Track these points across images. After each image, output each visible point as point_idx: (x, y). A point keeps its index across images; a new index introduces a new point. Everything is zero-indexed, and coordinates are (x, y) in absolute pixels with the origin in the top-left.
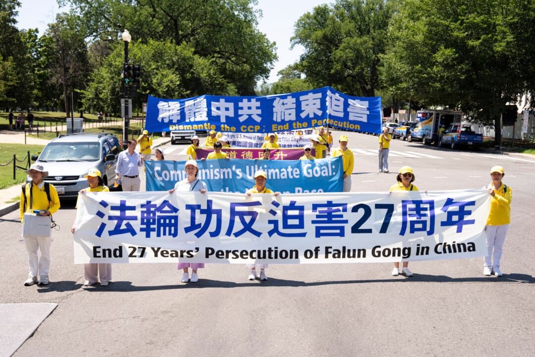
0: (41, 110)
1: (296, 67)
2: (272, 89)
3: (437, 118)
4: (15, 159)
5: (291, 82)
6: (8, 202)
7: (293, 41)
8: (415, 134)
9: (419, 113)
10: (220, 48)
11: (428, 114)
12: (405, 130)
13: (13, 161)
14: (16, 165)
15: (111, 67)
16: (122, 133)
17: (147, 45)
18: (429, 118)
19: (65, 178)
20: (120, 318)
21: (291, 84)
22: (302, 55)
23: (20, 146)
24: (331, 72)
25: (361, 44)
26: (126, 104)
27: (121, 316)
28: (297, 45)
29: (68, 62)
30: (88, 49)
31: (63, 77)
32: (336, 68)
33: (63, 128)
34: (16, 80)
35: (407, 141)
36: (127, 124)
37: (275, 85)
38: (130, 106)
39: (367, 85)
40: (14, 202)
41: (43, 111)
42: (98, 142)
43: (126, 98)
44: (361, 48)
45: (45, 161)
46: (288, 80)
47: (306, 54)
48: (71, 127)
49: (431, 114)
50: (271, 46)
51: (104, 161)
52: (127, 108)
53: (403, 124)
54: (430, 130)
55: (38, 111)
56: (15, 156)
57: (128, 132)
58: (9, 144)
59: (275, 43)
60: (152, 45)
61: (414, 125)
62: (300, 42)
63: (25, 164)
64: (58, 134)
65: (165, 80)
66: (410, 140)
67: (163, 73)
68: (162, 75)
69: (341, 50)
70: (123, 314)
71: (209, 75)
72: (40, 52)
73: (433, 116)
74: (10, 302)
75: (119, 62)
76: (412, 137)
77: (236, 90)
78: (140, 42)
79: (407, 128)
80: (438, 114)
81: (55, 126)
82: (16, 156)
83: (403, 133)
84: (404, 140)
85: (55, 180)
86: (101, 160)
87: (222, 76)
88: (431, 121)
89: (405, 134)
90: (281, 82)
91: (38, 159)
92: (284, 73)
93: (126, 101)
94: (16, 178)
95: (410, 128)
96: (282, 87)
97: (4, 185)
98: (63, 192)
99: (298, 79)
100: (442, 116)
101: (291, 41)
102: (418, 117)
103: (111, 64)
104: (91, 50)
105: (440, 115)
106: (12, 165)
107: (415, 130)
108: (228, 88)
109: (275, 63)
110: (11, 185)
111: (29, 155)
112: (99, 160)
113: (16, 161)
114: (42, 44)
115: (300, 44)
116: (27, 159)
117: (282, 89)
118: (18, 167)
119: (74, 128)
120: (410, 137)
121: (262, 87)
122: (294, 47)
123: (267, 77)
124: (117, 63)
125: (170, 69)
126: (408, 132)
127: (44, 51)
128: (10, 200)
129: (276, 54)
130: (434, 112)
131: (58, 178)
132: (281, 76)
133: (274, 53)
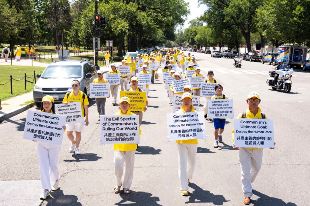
0: (41, 45)
1: (202, 19)
2: (185, 33)
3: (292, 50)
4: (25, 76)
5: (197, 28)
6: (21, 105)
7: (199, 2)
8: (277, 60)
9: (280, 47)
10: (154, 6)
11: (286, 48)
12: (271, 58)
13: (24, 78)
14: (27, 80)
15: (86, 17)
16: (93, 60)
17: (108, 4)
18: (287, 50)
19: (59, 89)
20: (103, 193)
21: (197, 29)
22: (205, 11)
23: (29, 68)
24: (224, 22)
25: (242, 4)
26: (96, 41)
27: (103, 192)
28: (202, 5)
29: (58, 15)
30: (71, 7)
31: (55, 24)
32: (227, 19)
33: (56, 56)
34: (26, 25)
35: (272, 65)
36: (97, 54)
37: (187, 29)
38: (99, 42)
39: (246, 30)
40: (25, 105)
41: (42, 45)
42: (81, 66)
43: (96, 37)
44: (243, 7)
45: (46, 78)
46: (195, 27)
47: (208, 11)
48: (61, 56)
49: (288, 48)
50: (186, 5)
51: (84, 78)
52: (96, 44)
53: (269, 54)
54: (287, 58)
55: (40, 45)
56: (25, 74)
57: (97, 59)
58: (22, 66)
59: (188, 3)
60: (111, 4)
61: (277, 55)
62: (204, 3)
63: (32, 79)
64: (52, 60)
65: (120, 26)
66: (274, 64)
67: (118, 21)
68: (118, 22)
69: (230, 8)
70: (104, 189)
71: (147, 22)
72: (40, 8)
73: (289, 49)
74: (23, 179)
75: (91, 15)
76: (275, 63)
77: (163, 33)
78: (104, 2)
79: (272, 57)
80: (292, 48)
81: (50, 55)
82: (27, 74)
83: (269, 60)
84: (270, 64)
85: (52, 91)
86: (82, 77)
87: (156, 23)
88: (288, 52)
89: (270, 60)
90: (190, 28)
91: (41, 77)
92: (192, 22)
93: (96, 39)
94: (26, 89)
95: (274, 57)
96: (191, 31)
97: (18, 93)
98: (58, 99)
99: (201, 26)
100: (295, 49)
101: (198, 2)
102: (279, 50)
103: (87, 15)
104: (72, 7)
105: (294, 49)
106: (24, 80)
107: (277, 58)
108: (158, 31)
109: (188, 15)
110: (23, 93)
111: (35, 74)
112: (81, 77)
113: (26, 77)
114: (41, 3)
115: (204, 4)
116: (33, 77)
117: (191, 32)
118: (28, 81)
119: (64, 56)
120: (274, 62)
121: (178, 31)
122: (200, 6)
123: (183, 25)
124: (90, 15)
125: (122, 19)
126: (273, 59)
127: (42, 7)
128: (22, 104)
129: (189, 10)
130: (290, 47)
131: (54, 89)
132: (190, 24)
133: (188, 9)
